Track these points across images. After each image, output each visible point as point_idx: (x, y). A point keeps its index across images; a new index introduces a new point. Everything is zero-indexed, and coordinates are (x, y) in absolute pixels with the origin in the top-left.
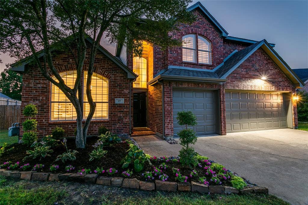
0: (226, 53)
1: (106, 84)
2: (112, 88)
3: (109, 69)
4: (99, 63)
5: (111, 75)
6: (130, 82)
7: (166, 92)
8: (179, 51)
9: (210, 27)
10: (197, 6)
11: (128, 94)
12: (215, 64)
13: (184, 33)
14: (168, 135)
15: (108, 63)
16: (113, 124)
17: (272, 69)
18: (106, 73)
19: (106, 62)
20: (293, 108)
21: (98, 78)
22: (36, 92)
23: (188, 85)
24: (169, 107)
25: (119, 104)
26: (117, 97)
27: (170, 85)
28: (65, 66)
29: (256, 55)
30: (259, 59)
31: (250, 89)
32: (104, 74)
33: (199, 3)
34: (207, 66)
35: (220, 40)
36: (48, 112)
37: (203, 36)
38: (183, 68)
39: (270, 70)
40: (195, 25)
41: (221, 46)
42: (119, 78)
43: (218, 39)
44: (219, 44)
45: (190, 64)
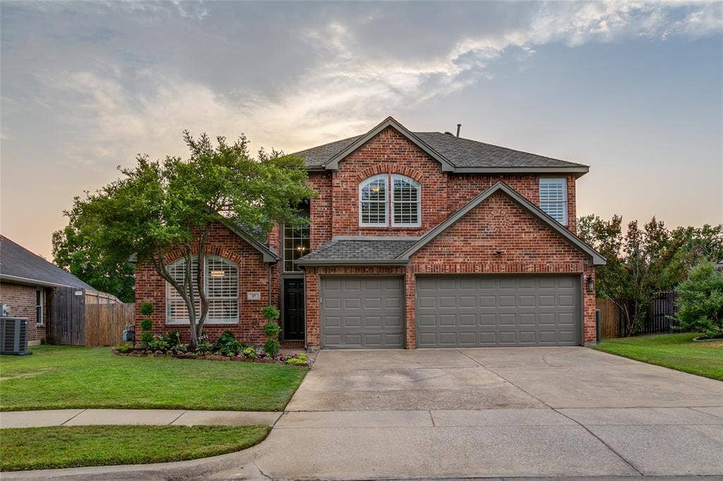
2: (243, 277)
3: (238, 249)
4: (224, 241)
5: (241, 258)
6: (269, 266)
8: (353, 210)
9: (417, 157)
10: (387, 125)
11: (266, 285)
12: (427, 226)
13: (362, 177)
15: (238, 241)
16: (245, 330)
17: (532, 230)
18: (234, 256)
19: (235, 240)
23: (346, 271)
24: (314, 304)
25: (254, 301)
26: (250, 291)
27: (314, 272)
29: (489, 208)
30: (499, 214)
32: (232, 257)
33: (390, 118)
34: (410, 230)
35: (440, 177)
36: (163, 312)
37: (403, 175)
38: (360, 237)
39: (525, 232)
40: (386, 157)
41: (441, 189)
42: (252, 262)
43: (436, 177)
44: (438, 185)
45: (374, 230)
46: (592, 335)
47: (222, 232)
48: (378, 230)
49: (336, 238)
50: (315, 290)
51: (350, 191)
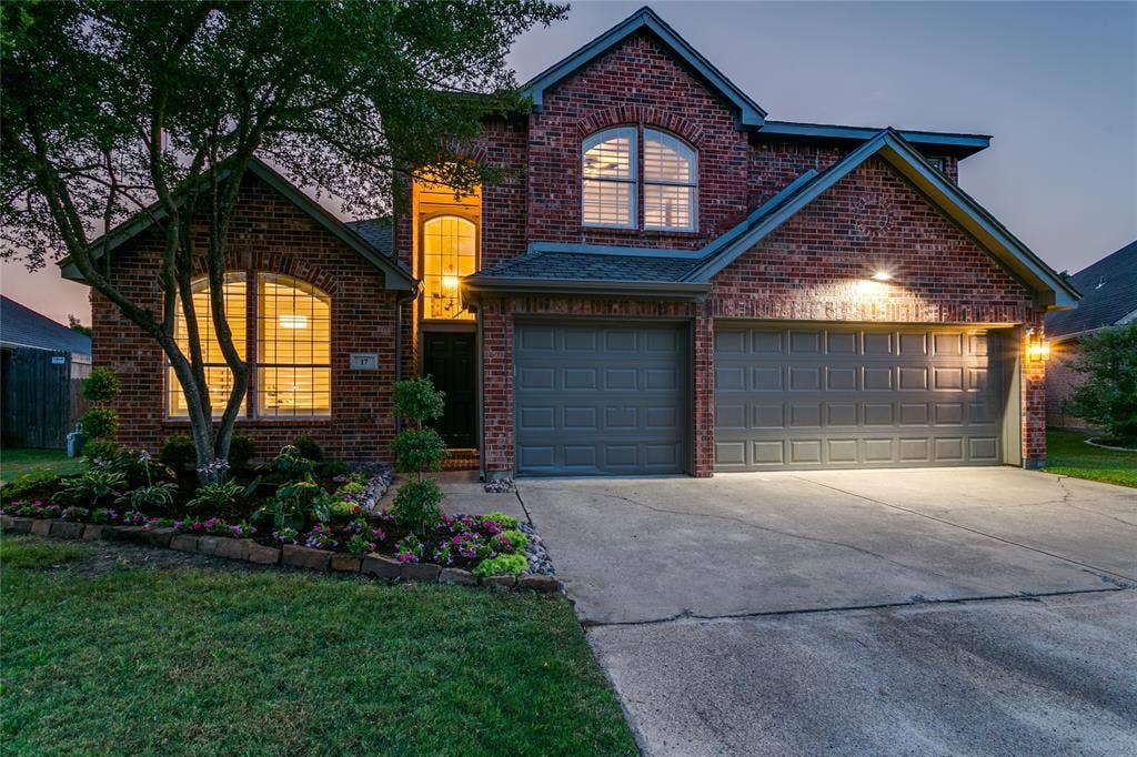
0: (769, 184)
1: (323, 308)
2: (340, 323)
3: (329, 262)
4: (299, 244)
5: (337, 281)
6: (398, 300)
7: (489, 330)
8: (569, 192)
9: (693, 96)
10: (639, 24)
11: (391, 339)
12: (711, 231)
13: (588, 127)
14: (495, 466)
15: (328, 245)
16: (344, 432)
17: (933, 237)
18: (320, 276)
19: (322, 242)
20: (1024, 389)
21: (298, 292)
22: (127, 335)
24: (500, 379)
25: (363, 372)
26: (356, 351)
27: (503, 308)
28: (201, 258)
29: (856, 188)
30: (873, 202)
31: (821, 316)
32: (316, 279)
33: (646, 11)
34: (679, 238)
35: (735, 139)
36: (160, 394)
37: (667, 128)
38: (583, 247)
39: (922, 241)
40: (634, 91)
41: (736, 162)
42: (360, 291)
43: (728, 137)
44: (731, 153)
45: (611, 235)
46: (1039, 445)
47: (296, 225)
48: (618, 235)
49: (536, 247)
50: (502, 349)
51: (565, 154)
